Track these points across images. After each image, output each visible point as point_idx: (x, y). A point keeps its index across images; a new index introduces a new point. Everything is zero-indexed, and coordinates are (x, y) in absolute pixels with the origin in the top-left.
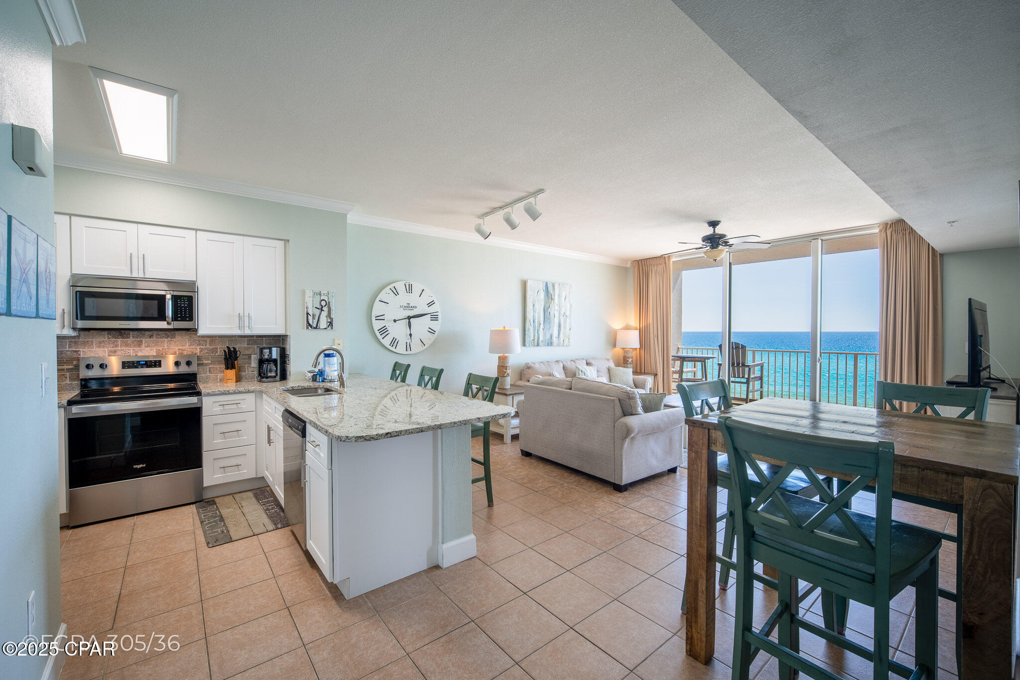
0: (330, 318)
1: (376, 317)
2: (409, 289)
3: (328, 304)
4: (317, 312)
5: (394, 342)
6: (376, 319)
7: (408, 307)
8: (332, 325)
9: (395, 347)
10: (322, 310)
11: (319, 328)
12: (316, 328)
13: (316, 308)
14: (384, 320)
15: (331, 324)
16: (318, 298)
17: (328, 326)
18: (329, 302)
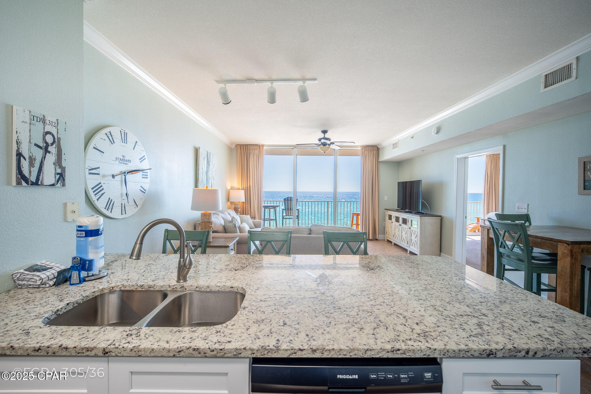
0: (61, 166)
1: (90, 170)
2: (124, 138)
3: (57, 142)
4: (38, 154)
5: (110, 204)
6: (90, 173)
7: (123, 160)
8: (64, 180)
9: (110, 210)
10: (47, 151)
11: (42, 184)
12: (36, 183)
13: (36, 145)
14: (99, 174)
15: (61, 177)
16: (39, 129)
17: (58, 182)
18: (59, 139)
